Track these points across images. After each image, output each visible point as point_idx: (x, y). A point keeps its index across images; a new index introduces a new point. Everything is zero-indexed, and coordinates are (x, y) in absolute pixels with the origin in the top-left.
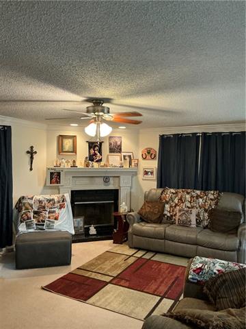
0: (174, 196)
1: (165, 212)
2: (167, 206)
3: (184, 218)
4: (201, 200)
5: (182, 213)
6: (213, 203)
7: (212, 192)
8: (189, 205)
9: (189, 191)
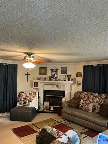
0: (86, 96)
1: (81, 103)
2: (82, 100)
3: (86, 107)
4: (97, 99)
5: (86, 104)
6: (103, 100)
7: (104, 95)
8: (91, 101)
9: (93, 93)
